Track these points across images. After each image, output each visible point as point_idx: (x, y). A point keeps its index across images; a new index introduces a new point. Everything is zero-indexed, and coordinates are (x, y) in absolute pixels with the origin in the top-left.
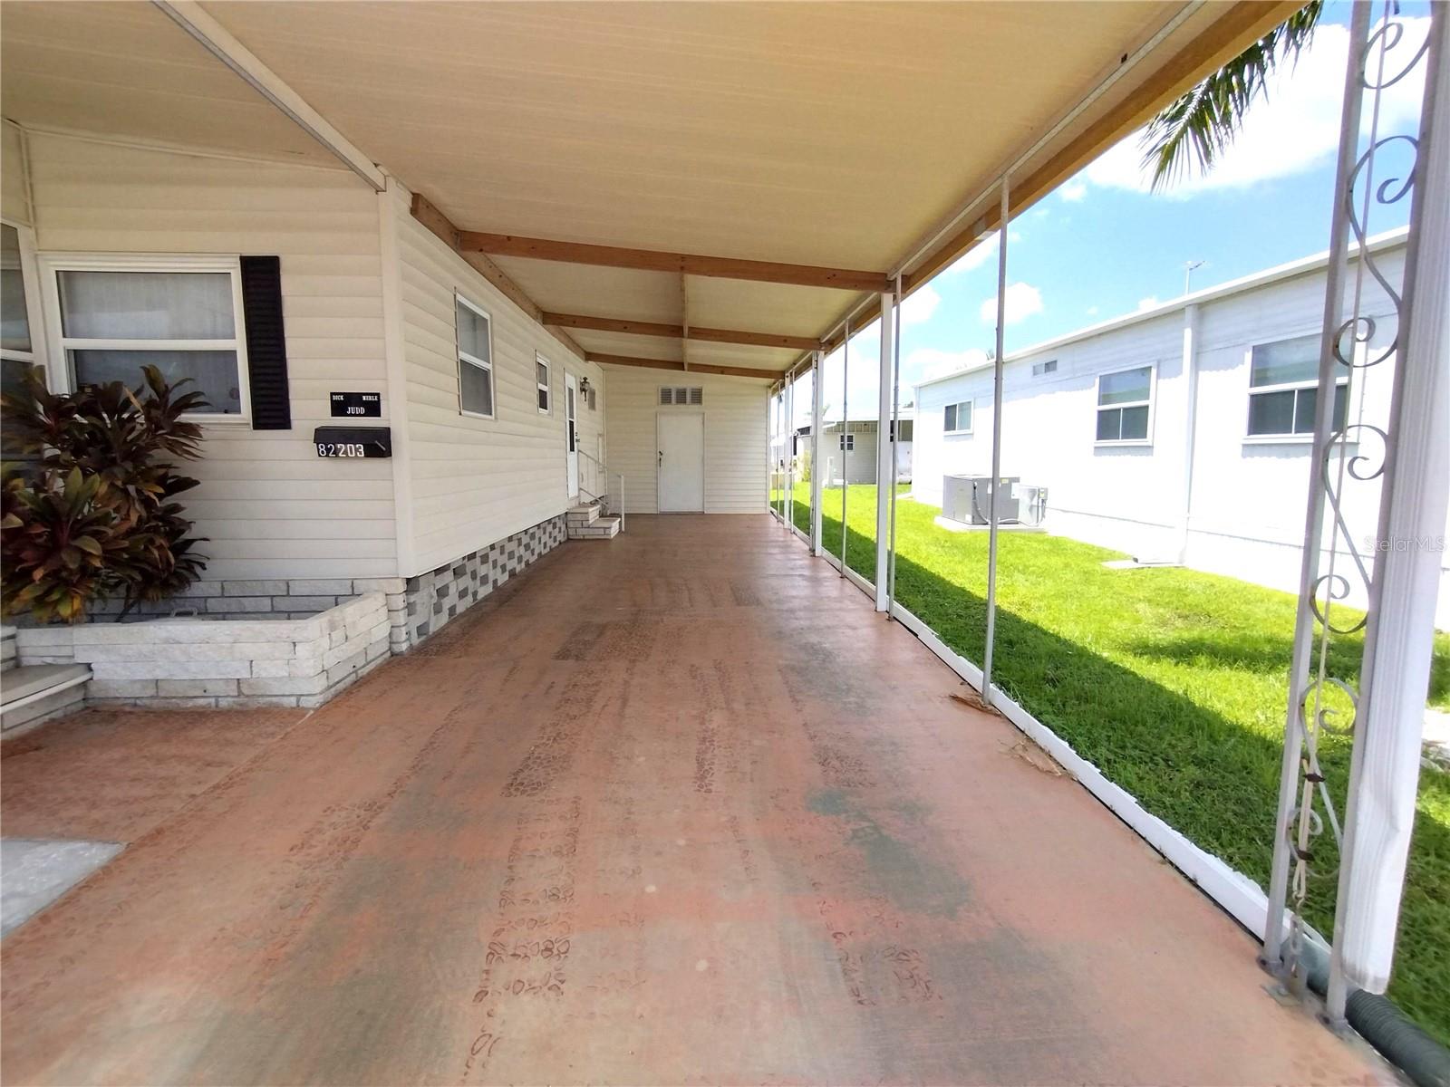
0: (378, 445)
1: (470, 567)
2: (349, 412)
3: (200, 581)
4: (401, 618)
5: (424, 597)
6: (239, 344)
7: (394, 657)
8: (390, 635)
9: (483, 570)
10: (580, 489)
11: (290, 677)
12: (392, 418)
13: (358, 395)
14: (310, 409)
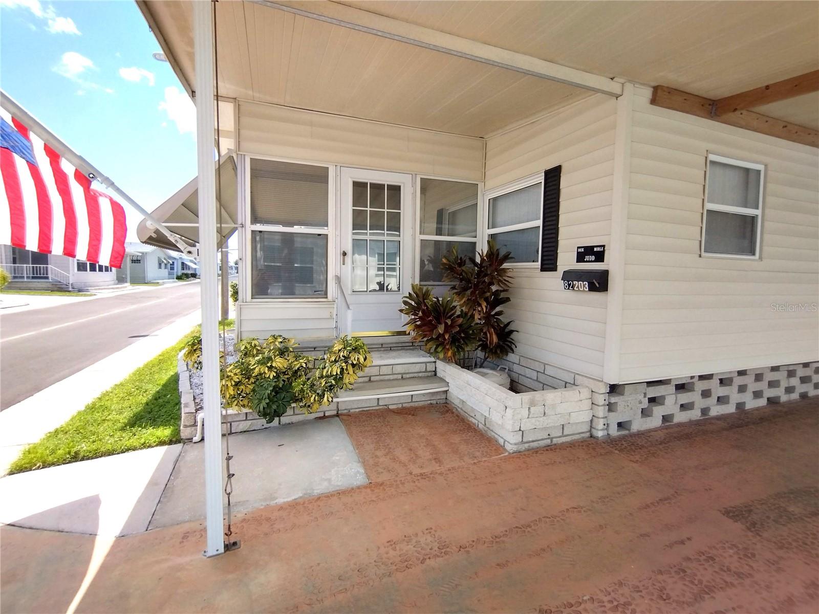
0: (595, 283)
1: (701, 385)
2: (585, 260)
3: (513, 353)
4: (601, 412)
5: (629, 401)
6: (539, 223)
7: (592, 439)
8: (591, 421)
9: (721, 391)
11: (502, 426)
12: (611, 263)
13: (593, 247)
14: (567, 259)
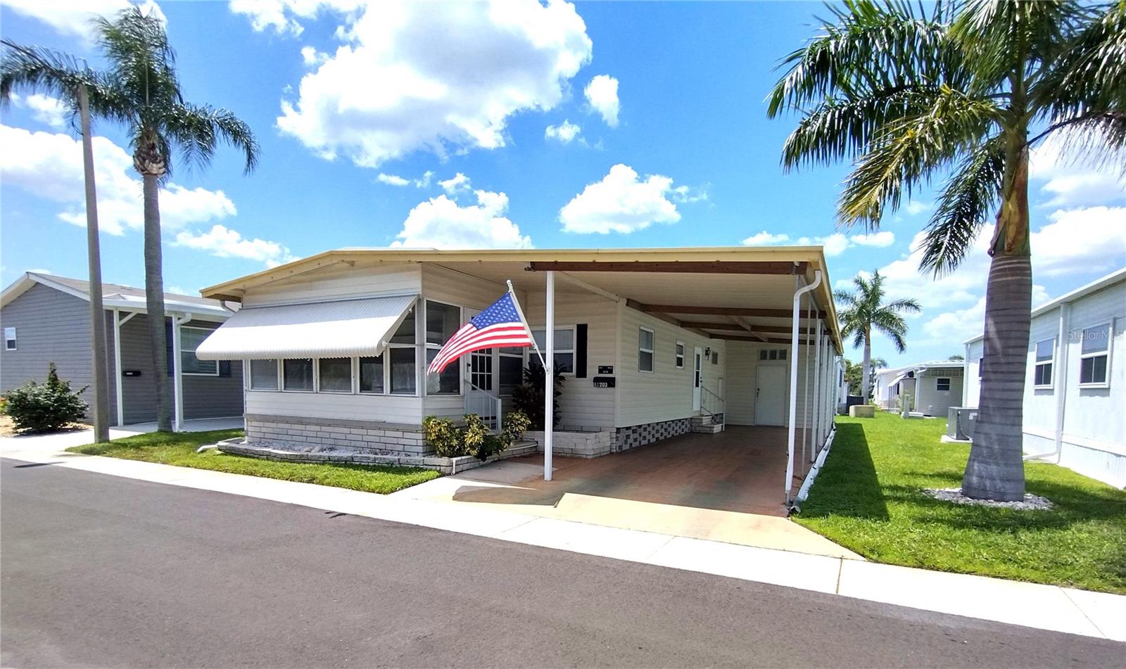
0: (611, 383)
1: (639, 430)
2: (604, 373)
4: (614, 441)
5: (622, 435)
6: (574, 351)
7: (611, 453)
8: (611, 446)
9: (644, 434)
10: (701, 407)
11: (585, 449)
12: (616, 374)
13: (607, 367)
14: (592, 371)
